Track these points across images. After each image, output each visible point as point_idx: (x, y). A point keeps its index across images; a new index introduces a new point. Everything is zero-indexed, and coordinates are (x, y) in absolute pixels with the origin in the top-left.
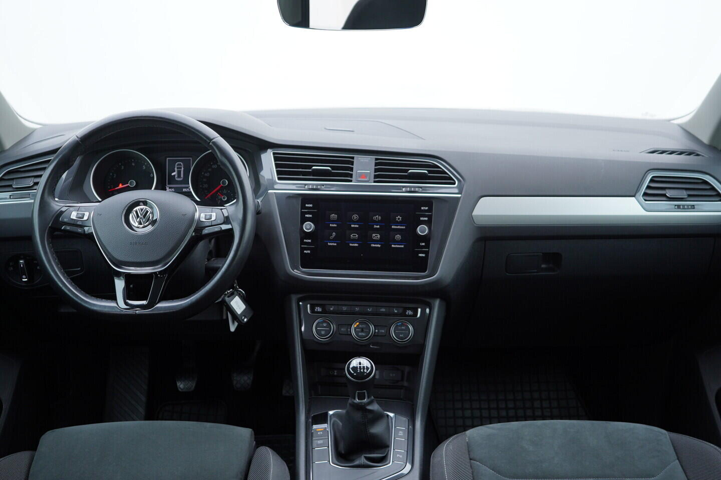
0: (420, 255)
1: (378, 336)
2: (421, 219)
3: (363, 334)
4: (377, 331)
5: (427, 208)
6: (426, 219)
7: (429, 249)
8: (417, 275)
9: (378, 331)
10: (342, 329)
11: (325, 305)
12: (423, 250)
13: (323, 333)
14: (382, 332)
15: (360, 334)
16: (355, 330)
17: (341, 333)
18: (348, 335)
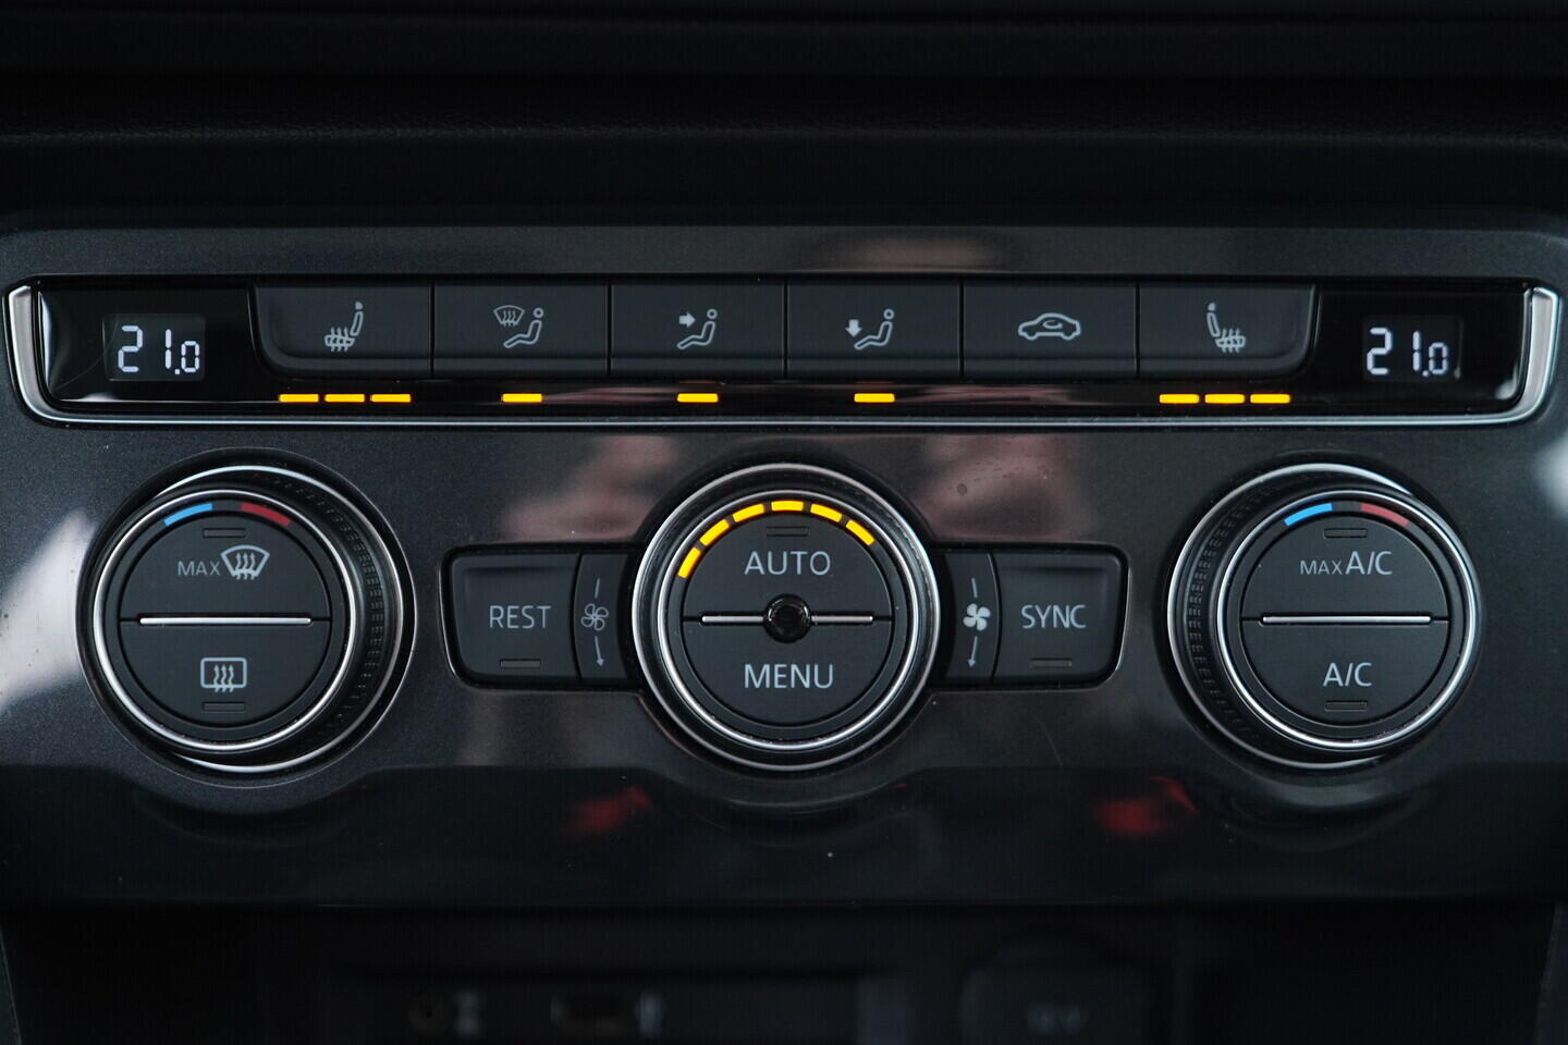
1: (994, 683)
3: (806, 677)
4: (977, 617)
9: (998, 622)
10: (501, 615)
11: (244, 284)
13: (224, 679)
14: (1056, 632)
15: (762, 676)
16: (683, 618)
17: (479, 665)
18: (579, 683)
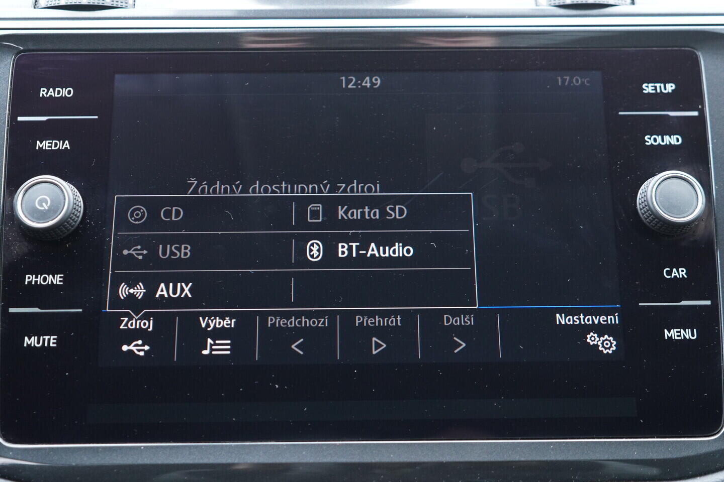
0: (673, 334)
2: (650, 140)
5: (670, 87)
6: (674, 140)
7: (713, 296)
8: (691, 452)
12: (684, 303)
